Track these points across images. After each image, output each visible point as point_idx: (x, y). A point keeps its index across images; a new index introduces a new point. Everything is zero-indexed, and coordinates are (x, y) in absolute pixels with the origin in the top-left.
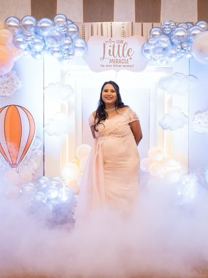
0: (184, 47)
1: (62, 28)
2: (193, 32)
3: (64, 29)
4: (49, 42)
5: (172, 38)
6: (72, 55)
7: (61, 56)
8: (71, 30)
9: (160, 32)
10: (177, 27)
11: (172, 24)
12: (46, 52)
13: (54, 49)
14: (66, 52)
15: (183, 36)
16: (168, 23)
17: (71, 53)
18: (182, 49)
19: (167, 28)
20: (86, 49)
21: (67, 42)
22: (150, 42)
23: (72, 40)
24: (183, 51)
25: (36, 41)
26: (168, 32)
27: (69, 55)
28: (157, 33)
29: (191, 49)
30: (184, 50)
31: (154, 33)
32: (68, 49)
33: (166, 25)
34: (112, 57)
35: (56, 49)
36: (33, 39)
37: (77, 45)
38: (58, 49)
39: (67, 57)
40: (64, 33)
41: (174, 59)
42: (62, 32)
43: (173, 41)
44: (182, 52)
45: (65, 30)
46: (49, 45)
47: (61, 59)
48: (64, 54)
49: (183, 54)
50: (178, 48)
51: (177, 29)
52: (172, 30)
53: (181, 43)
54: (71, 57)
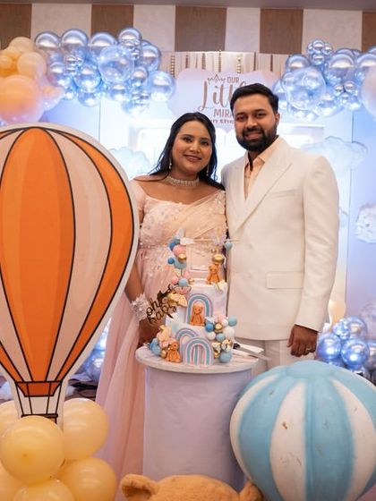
0: (348, 88)
1: (130, 50)
2: (364, 64)
3: (134, 51)
4: (106, 75)
5: (326, 72)
6: (147, 97)
7: (128, 100)
8: (147, 55)
9: (304, 63)
10: (336, 53)
11: (327, 48)
12: (104, 93)
13: (115, 88)
14: (136, 93)
15: (346, 69)
16: (320, 46)
17: (144, 95)
18: (345, 91)
19: (317, 55)
20: (172, 88)
21: (138, 74)
22: (286, 80)
23: (148, 72)
24: (346, 95)
25: (85, 72)
26: (320, 63)
27: (142, 97)
28: (299, 65)
29: (360, 93)
30: (349, 93)
31: (295, 65)
32: (139, 88)
33: (316, 48)
34: (218, 107)
35: (119, 87)
36: (79, 68)
37: (156, 82)
38: (123, 88)
39: (138, 102)
40: (134, 59)
41: (328, 111)
42: (131, 57)
43: (328, 78)
44: (343, 98)
45: (135, 54)
46: (107, 81)
47: (127, 107)
48: (133, 96)
49: (345, 101)
50: (337, 90)
51: (335, 57)
52: (327, 59)
53: (342, 82)
54: (144, 101)
